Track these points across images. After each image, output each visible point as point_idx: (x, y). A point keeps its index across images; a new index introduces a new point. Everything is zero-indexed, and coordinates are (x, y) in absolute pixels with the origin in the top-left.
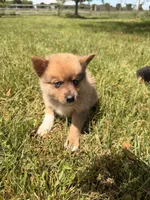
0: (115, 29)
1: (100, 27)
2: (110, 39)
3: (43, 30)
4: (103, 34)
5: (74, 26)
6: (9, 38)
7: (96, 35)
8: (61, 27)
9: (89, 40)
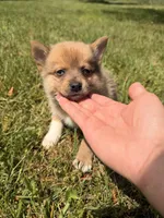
0: (144, 17)
1: (127, 14)
2: (138, 29)
3: (60, 16)
4: (130, 23)
5: (95, 12)
6: (19, 24)
7: (121, 24)
8: (80, 12)
9: (112, 29)
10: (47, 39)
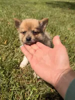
10: (21, 17)
